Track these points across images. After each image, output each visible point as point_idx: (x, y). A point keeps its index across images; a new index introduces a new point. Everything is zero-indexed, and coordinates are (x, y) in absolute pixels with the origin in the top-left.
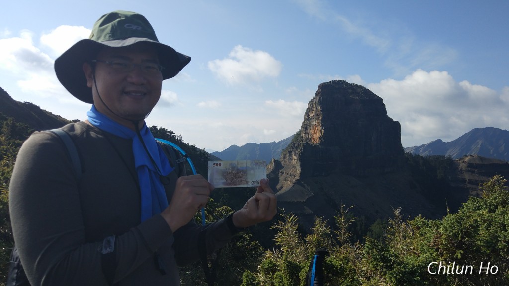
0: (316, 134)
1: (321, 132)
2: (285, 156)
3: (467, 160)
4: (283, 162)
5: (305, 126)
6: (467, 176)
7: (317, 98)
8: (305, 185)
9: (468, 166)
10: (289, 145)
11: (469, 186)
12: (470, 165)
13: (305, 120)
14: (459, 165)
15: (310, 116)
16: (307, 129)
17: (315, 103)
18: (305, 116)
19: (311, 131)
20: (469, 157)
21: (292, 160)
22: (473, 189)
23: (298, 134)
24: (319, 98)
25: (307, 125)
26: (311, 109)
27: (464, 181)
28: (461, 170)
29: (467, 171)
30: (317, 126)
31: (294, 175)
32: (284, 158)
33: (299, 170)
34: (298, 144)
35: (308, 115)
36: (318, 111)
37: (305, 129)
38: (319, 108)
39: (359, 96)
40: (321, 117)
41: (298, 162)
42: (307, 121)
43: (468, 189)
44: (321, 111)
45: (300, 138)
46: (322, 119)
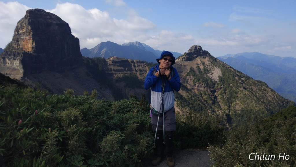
0: (28, 45)
1: (33, 44)
3: (111, 59)
5: (16, 39)
6: (112, 67)
7: (27, 20)
8: (28, 80)
9: (112, 62)
11: (113, 72)
12: (113, 62)
13: (14, 35)
14: (108, 61)
15: (20, 32)
16: (19, 42)
17: (25, 24)
18: (15, 32)
19: (21, 43)
20: (112, 57)
21: (6, 63)
22: (116, 74)
23: (10, 45)
25: (18, 39)
26: (21, 27)
27: (111, 70)
28: (109, 64)
29: (112, 65)
30: (29, 39)
33: (22, 71)
34: (11, 52)
35: (18, 32)
36: (29, 29)
37: (16, 41)
38: (29, 27)
39: (55, 21)
40: (31, 33)
41: (21, 65)
42: (18, 36)
43: (113, 74)
44: (31, 29)
45: (12, 48)
46: (33, 35)
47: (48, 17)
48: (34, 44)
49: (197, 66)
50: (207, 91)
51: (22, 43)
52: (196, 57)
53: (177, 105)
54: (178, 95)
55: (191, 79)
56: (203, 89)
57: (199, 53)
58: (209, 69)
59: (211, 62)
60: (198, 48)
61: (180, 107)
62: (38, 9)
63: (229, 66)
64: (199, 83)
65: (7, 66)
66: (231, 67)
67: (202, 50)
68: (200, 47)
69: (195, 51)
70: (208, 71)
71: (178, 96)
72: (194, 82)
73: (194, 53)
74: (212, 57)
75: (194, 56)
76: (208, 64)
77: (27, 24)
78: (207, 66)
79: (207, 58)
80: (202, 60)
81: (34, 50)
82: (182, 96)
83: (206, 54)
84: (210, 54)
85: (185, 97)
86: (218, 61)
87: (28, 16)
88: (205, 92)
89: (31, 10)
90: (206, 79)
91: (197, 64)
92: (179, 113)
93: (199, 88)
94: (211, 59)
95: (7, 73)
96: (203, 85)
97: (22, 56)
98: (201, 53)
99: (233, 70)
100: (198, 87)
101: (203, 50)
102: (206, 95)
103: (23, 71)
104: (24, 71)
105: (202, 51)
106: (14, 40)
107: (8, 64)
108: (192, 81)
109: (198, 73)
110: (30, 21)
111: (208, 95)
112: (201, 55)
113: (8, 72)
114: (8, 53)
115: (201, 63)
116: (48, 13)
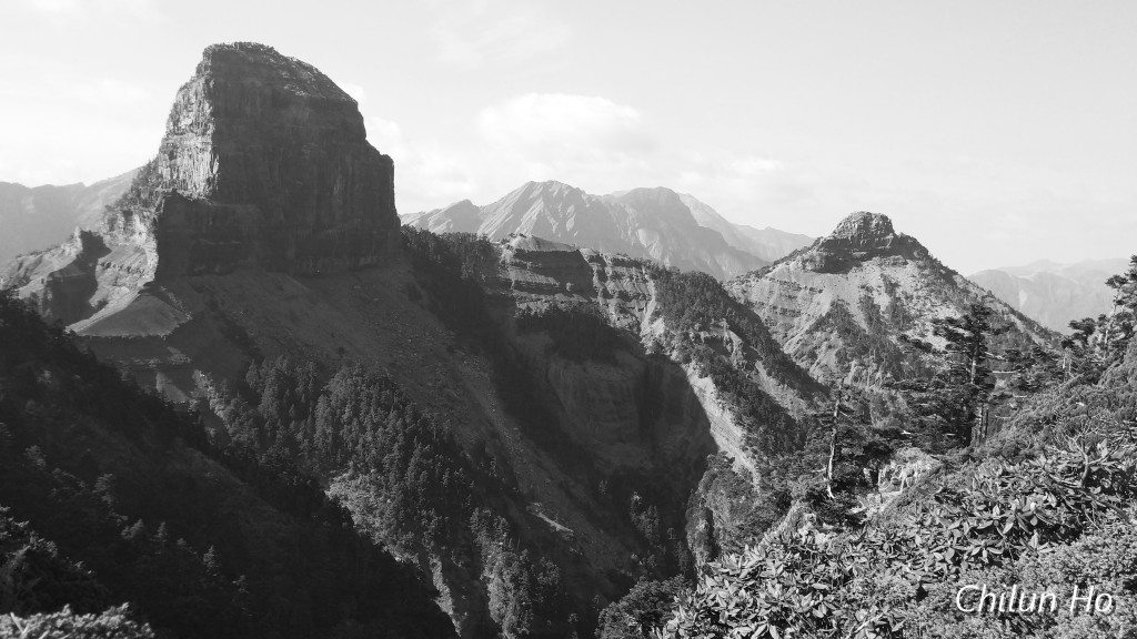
1: (212, 167)
2: (112, 223)
3: (514, 243)
4: (107, 239)
5: (170, 151)
7: (202, 81)
10: (125, 196)
13: (168, 134)
14: (500, 252)
15: (185, 122)
16: (176, 157)
17: (196, 95)
18: (168, 122)
19: (183, 161)
23: (150, 169)
24: (207, 82)
25: (174, 147)
26: (186, 107)
28: (504, 262)
29: (513, 264)
30: (203, 150)
31: (138, 270)
32: (112, 229)
33: (152, 259)
34: (151, 194)
36: (204, 115)
37: (167, 157)
39: (305, 89)
43: (513, 299)
45: (154, 180)
47: (284, 74)
48: (215, 169)
49: (863, 293)
52: (863, 259)
55: (830, 347)
57: (878, 244)
62: (250, 43)
64: (862, 364)
65: (133, 241)
66: (1013, 312)
67: (893, 231)
68: (884, 218)
69: (860, 235)
72: (842, 358)
73: (858, 242)
74: (934, 265)
75: (857, 254)
76: (910, 291)
77: (199, 97)
78: (907, 298)
79: (911, 267)
80: (889, 271)
81: (213, 191)
83: (908, 248)
84: (924, 251)
89: (222, 46)
90: (897, 351)
91: (863, 287)
93: (860, 386)
94: (926, 272)
96: (879, 374)
99: (1019, 323)
104: (159, 262)
107: (140, 234)
108: (834, 352)
109: (864, 325)
115: (881, 282)
116: (286, 59)
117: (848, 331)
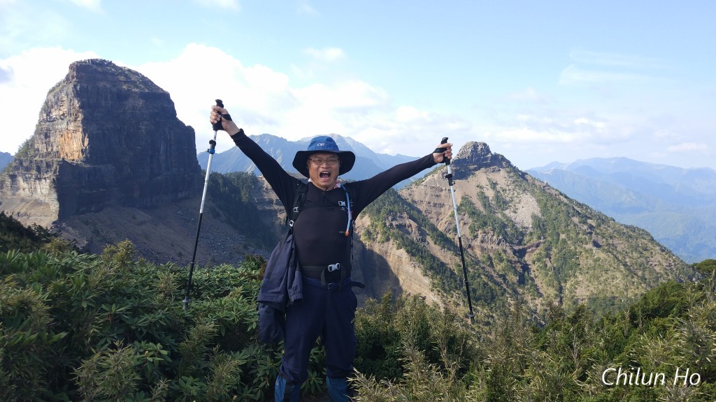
0: (73, 145)
1: (83, 142)
5: (45, 132)
7: (71, 86)
8: (70, 229)
11: (276, 207)
13: (40, 122)
15: (54, 114)
16: (50, 137)
17: (67, 95)
18: (41, 113)
19: (56, 139)
21: (18, 189)
22: (282, 211)
23: (29, 145)
24: (75, 86)
25: (49, 130)
26: (56, 103)
28: (266, 189)
30: (75, 131)
32: (2, 187)
33: (55, 206)
34: (31, 162)
35: (49, 114)
36: (74, 108)
37: (42, 137)
38: (76, 101)
39: (137, 87)
40: (81, 117)
41: (53, 192)
42: (48, 123)
43: (276, 211)
44: (80, 107)
45: (32, 153)
46: (84, 121)
47: (122, 78)
48: (86, 143)
49: (478, 190)
50: (505, 251)
51: (58, 139)
52: (476, 169)
53: (431, 287)
54: (434, 261)
55: (465, 224)
56: (495, 246)
57: (483, 160)
58: (508, 199)
59: (514, 182)
60: (480, 148)
61: (439, 291)
62: (97, 60)
63: (557, 190)
64: (485, 232)
65: (19, 195)
66: (561, 194)
67: (490, 152)
68: (485, 145)
69: (472, 156)
70: (505, 203)
71: (435, 265)
72: (473, 230)
73: (472, 159)
74: (515, 170)
75: (472, 167)
76: (504, 187)
77: (70, 96)
78: (503, 191)
79: (503, 172)
80: (492, 176)
81: (86, 157)
82: (443, 264)
83: (498, 161)
84: (508, 162)
85: (451, 266)
86: (528, 177)
87: (73, 77)
88: (500, 254)
89: (81, 62)
90: (503, 222)
91: (478, 187)
92: (436, 305)
93: (485, 245)
94: (511, 174)
95: (18, 213)
96: (495, 237)
97: (56, 170)
98: (487, 159)
99: (565, 201)
100: (482, 242)
101: (493, 153)
102: (501, 260)
103: (58, 206)
104: (60, 207)
105: (489, 155)
106: (40, 134)
107: (24, 189)
108: (467, 227)
109: (482, 209)
110: (78, 87)
111: (508, 261)
112: (487, 166)
113: (23, 211)
114: (25, 164)
115: (488, 183)
116: (121, 68)
117: (474, 213)
